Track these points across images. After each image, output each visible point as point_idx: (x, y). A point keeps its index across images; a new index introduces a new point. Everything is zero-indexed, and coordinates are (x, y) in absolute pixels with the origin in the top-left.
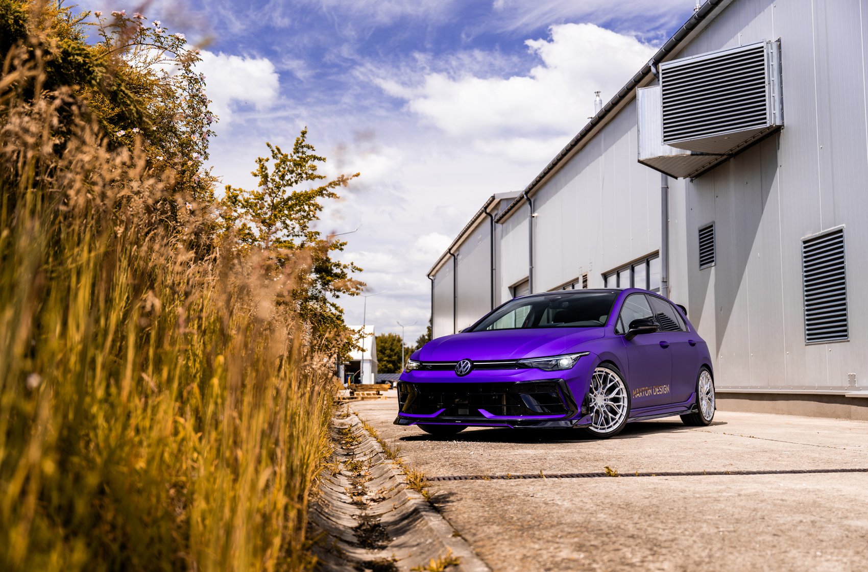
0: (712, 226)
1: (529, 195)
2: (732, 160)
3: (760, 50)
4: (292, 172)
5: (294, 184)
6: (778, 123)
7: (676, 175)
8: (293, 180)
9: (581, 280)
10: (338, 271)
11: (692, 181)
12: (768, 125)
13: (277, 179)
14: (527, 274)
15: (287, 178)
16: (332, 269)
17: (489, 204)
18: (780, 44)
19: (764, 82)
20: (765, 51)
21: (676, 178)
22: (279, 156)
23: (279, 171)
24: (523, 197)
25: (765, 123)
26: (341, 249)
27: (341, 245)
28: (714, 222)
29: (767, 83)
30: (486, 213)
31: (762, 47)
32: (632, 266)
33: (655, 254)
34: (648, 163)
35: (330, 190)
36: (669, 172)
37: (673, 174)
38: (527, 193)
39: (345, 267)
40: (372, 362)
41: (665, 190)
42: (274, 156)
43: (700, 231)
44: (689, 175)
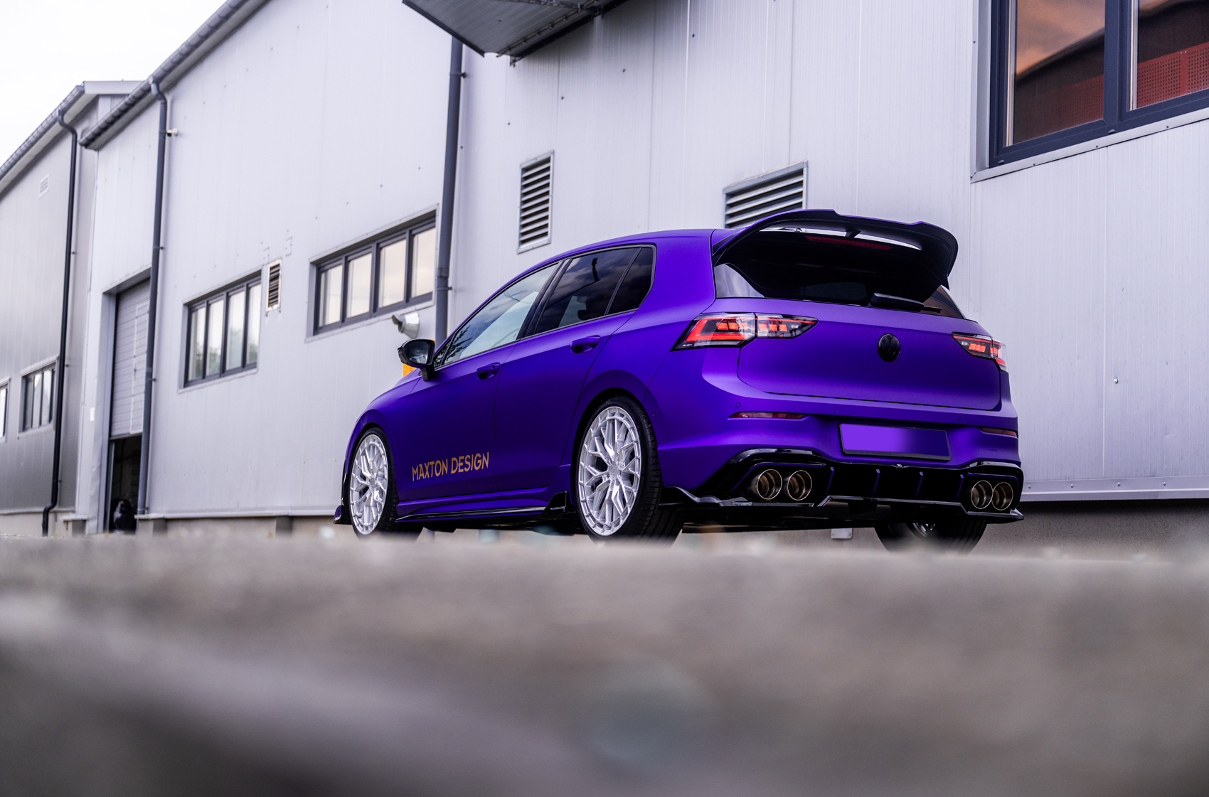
0: (548, 160)
1: (162, 85)
2: (598, 20)
7: (482, 47)
9: (266, 276)
11: (513, 63)
14: (148, 263)
17: (70, 105)
21: (482, 53)
24: (149, 90)
28: (553, 153)
30: (62, 123)
32: (376, 244)
33: (426, 220)
36: (468, 38)
37: (475, 42)
38: (158, 80)
41: (458, 76)
43: (525, 170)
44: (510, 48)
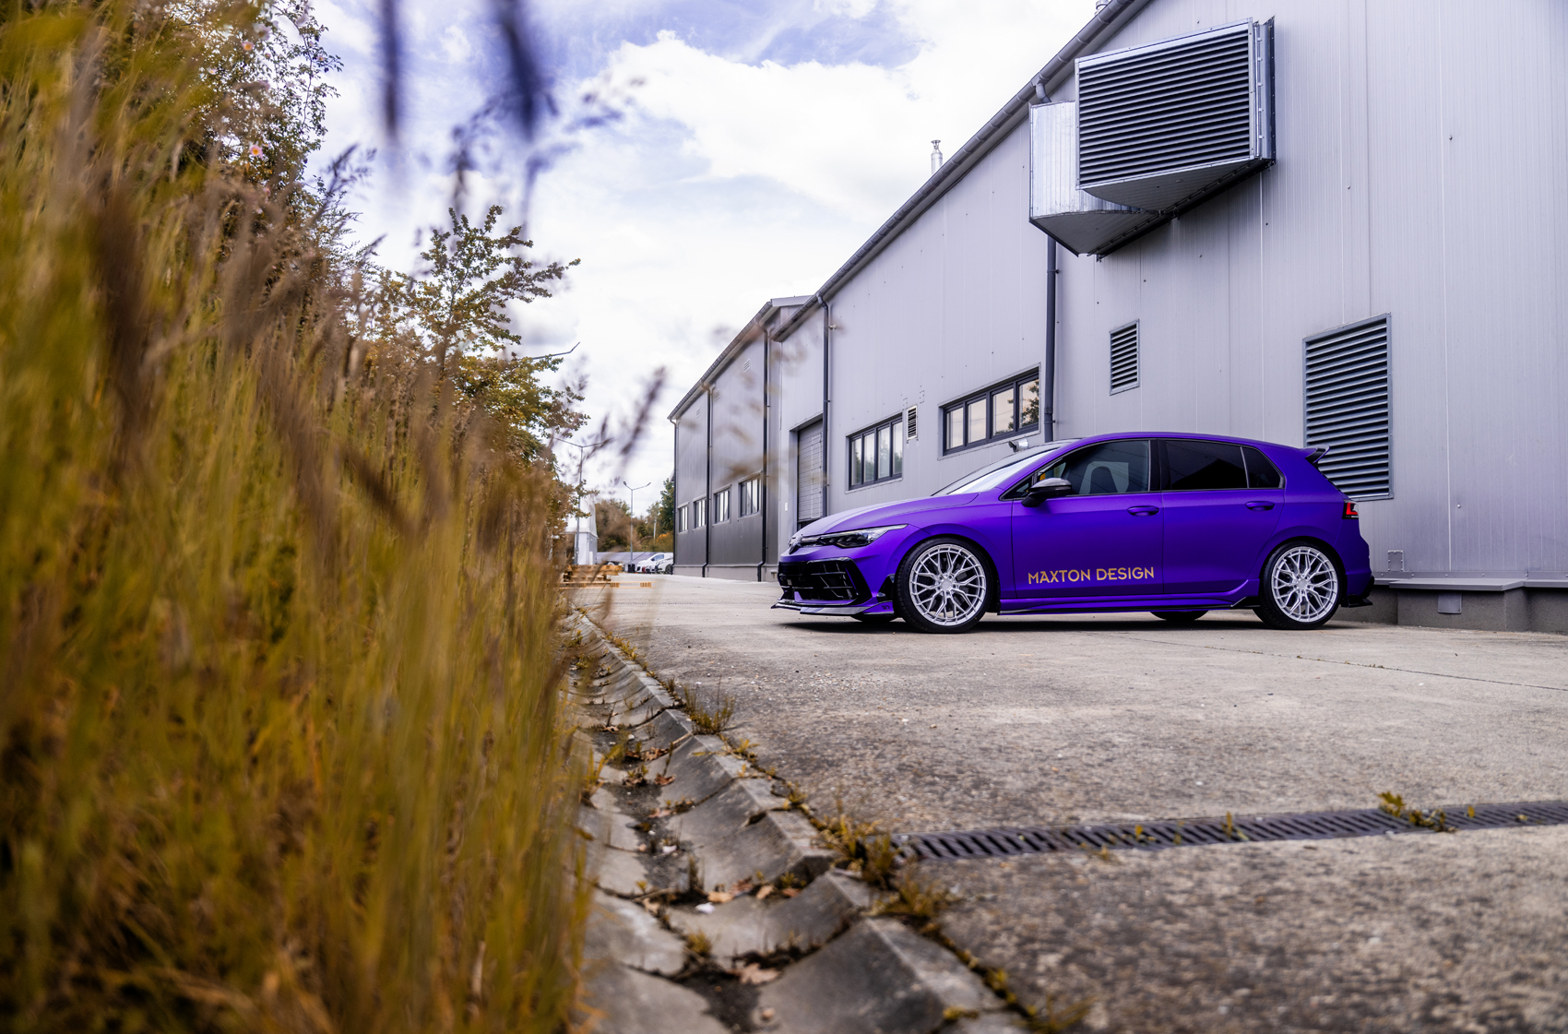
0: (1135, 326)
1: (825, 297)
2: (1175, 219)
3: (1243, 36)
4: (482, 256)
5: (484, 274)
6: (1265, 155)
7: (1078, 248)
8: (482, 268)
9: (906, 417)
10: (549, 400)
11: (1100, 260)
12: (1252, 157)
13: (459, 265)
14: (820, 410)
15: (474, 264)
16: (538, 398)
17: (762, 314)
18: (1272, 29)
19: (1247, 89)
20: (1250, 37)
21: (1077, 254)
22: (464, 231)
23: (464, 253)
24: (816, 301)
25: (1248, 154)
26: (554, 369)
27: (554, 362)
28: (1138, 321)
29: (1251, 89)
30: (757, 327)
31: (1246, 31)
32: (989, 393)
33: (1032, 374)
34: (1044, 225)
35: (537, 284)
37: (1070, 245)
38: (821, 294)
39: (558, 394)
40: (590, 535)
41: (1053, 272)
42: (457, 230)
43: (1114, 335)
44: (1098, 249)
